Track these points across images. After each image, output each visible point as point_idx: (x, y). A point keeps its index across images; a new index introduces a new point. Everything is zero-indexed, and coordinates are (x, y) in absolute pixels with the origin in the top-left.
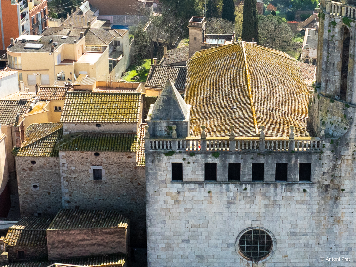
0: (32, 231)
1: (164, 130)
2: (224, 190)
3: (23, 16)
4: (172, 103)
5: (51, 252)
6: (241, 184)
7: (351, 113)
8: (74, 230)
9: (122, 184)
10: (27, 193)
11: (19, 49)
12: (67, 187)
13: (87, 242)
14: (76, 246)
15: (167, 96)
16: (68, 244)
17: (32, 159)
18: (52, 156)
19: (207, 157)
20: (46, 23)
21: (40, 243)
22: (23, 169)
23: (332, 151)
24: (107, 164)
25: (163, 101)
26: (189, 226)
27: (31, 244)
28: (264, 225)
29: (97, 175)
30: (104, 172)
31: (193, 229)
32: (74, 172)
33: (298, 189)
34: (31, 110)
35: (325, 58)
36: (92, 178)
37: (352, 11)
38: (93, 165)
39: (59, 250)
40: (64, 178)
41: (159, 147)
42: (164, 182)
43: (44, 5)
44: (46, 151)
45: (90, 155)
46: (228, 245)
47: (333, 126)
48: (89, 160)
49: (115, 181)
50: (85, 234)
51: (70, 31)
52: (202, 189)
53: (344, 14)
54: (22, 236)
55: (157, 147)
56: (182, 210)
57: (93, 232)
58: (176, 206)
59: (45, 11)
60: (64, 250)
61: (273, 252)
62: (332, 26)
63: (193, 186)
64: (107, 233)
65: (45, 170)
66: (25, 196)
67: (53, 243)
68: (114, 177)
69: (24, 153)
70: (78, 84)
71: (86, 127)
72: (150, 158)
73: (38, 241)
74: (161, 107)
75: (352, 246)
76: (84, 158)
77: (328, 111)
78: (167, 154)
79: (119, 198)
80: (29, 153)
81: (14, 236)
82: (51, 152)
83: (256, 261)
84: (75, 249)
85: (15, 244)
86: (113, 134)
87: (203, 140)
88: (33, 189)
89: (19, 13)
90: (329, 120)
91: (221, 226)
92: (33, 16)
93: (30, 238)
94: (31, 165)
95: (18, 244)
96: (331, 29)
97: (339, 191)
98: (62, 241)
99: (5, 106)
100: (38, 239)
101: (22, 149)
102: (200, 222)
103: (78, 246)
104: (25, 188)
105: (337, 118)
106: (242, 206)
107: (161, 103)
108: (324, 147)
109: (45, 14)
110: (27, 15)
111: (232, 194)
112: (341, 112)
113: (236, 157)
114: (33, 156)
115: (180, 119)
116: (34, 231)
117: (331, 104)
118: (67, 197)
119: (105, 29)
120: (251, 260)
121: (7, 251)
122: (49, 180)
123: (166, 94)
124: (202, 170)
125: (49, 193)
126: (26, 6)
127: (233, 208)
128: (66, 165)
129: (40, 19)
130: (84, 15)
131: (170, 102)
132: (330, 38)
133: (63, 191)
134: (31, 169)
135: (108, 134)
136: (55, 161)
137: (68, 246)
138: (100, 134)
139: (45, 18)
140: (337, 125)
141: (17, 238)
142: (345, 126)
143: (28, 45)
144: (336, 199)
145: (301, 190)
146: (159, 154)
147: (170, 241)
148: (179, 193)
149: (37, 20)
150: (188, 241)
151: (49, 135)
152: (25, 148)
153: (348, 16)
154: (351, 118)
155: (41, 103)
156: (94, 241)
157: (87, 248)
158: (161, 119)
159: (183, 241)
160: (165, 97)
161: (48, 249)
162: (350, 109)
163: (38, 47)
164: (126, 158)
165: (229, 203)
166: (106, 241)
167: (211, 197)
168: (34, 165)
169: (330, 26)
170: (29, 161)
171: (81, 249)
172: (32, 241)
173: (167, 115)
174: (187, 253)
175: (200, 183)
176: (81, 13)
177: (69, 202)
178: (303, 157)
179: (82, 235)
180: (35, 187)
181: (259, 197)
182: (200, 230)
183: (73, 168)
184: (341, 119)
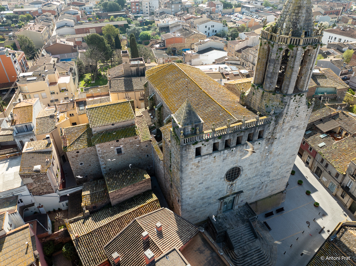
0: (96, 193)
1: (189, 130)
2: (222, 154)
3: (15, 62)
4: (192, 114)
5: (113, 202)
6: (231, 149)
7: (286, 100)
8: (124, 188)
9: (133, 152)
10: (77, 168)
11: (24, 82)
12: (103, 161)
13: (131, 191)
14: (126, 195)
15: (188, 110)
16: (122, 195)
17: (77, 151)
18: (89, 147)
19: (215, 140)
20: (27, 64)
21: (104, 199)
22: (72, 157)
23: (275, 121)
24: (124, 145)
25: (187, 113)
26: (203, 176)
27: (99, 200)
28: (238, 164)
29: (119, 151)
30: (122, 149)
31: (205, 177)
32: (106, 153)
33: (257, 144)
34: (58, 120)
35: (271, 70)
36: (116, 153)
37: (295, 40)
38: (116, 147)
39: (117, 200)
40: (100, 157)
41: (189, 141)
42: (191, 159)
43: (23, 55)
44: (84, 145)
45: (114, 142)
46: (221, 179)
47: (274, 108)
48: (114, 145)
49: (129, 152)
50: (130, 187)
51: (45, 67)
52: (211, 157)
53: (289, 43)
54: (92, 198)
55: (188, 142)
56: (200, 170)
57: (134, 185)
58: (197, 169)
59: (24, 58)
60: (120, 198)
61: (241, 175)
62: (279, 50)
63: (206, 156)
64: (141, 183)
65: (86, 155)
66: (76, 170)
67: (114, 197)
68: (128, 150)
69: (71, 149)
70: (77, 98)
71: (106, 127)
72: (184, 149)
73: (102, 198)
74: (186, 117)
75: (274, 162)
76: (111, 145)
77: (270, 100)
78: (193, 144)
79: (132, 159)
80: (74, 148)
81: (87, 199)
82: (87, 144)
83: (233, 181)
84: (126, 196)
85: (90, 203)
86: (122, 127)
87: (214, 131)
88: (81, 165)
89: (13, 61)
90: (271, 105)
91: (219, 171)
92: (20, 61)
93: (97, 197)
94: (77, 154)
95: (92, 203)
96: (278, 53)
97: (274, 139)
98: (118, 195)
99: (43, 121)
100: (102, 196)
101: (69, 147)
102: (209, 173)
103: (127, 194)
104: (75, 166)
105: (276, 103)
106: (230, 159)
107: (186, 115)
108: (272, 120)
109: (25, 60)
110: (17, 61)
111: (225, 155)
112: (279, 99)
113: (230, 137)
114: (77, 149)
115: (198, 122)
116: (97, 192)
117: (273, 96)
118: (104, 166)
119: (63, 63)
120: (231, 181)
121: (87, 209)
122: (89, 159)
123: (187, 108)
124: (212, 147)
125: (90, 165)
126: (15, 56)
127: (225, 161)
128: (101, 150)
129: (23, 62)
130: (45, 56)
131: (190, 113)
132: (277, 58)
133: (101, 164)
134: (77, 156)
135: (119, 128)
136: (90, 149)
137: (121, 196)
138: (115, 129)
139: (26, 61)
140: (277, 107)
141: (89, 200)
142: (282, 106)
143: (28, 79)
144: (272, 143)
145: (258, 143)
146: (189, 145)
147: (193, 186)
148: (199, 162)
149: (23, 63)
150: (202, 183)
151: (82, 135)
152: (70, 145)
153: (292, 43)
154: (286, 102)
155: (62, 114)
156: (135, 189)
157: (132, 194)
158: (188, 125)
159: (200, 184)
160: (187, 111)
161: (111, 201)
162: (286, 98)
163: (35, 79)
164: (134, 139)
165: (224, 159)
166: (141, 187)
167: (215, 159)
168: (78, 154)
169: (277, 51)
170: (75, 152)
171: (129, 195)
172: (99, 199)
173: (190, 121)
174: (201, 188)
175: (210, 154)
176: (43, 55)
177: (105, 168)
178: (261, 127)
179: (129, 189)
180: (81, 164)
181: (238, 153)
182: (208, 176)
183: (105, 151)
184: (279, 103)
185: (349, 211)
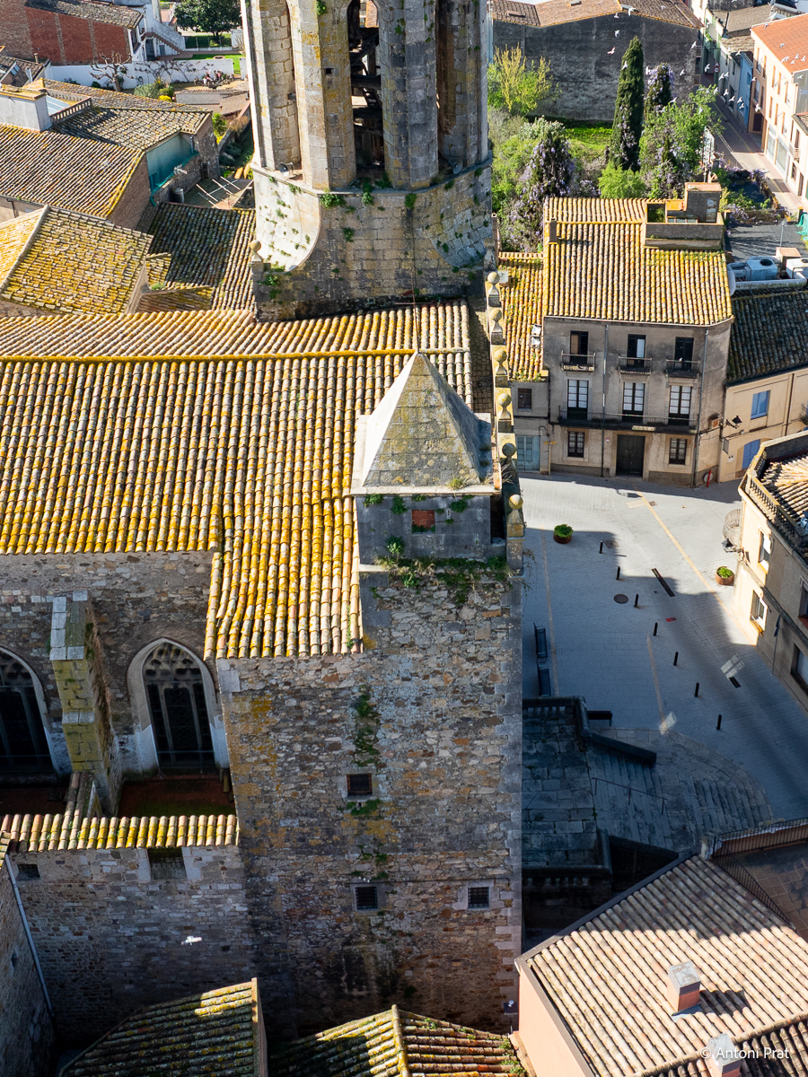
7: (485, 183)
35: (420, 92)
77: (442, 216)
90: (452, 233)
105: (463, 216)
112: (468, 196)
117: (447, 194)
132: (427, 36)
140: (470, 230)
162: (482, 177)
184: (469, 211)
185: (623, 479)
